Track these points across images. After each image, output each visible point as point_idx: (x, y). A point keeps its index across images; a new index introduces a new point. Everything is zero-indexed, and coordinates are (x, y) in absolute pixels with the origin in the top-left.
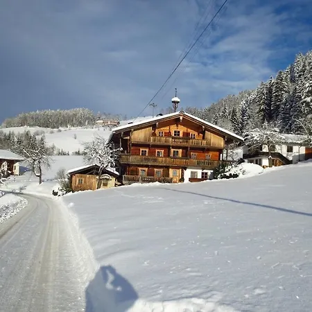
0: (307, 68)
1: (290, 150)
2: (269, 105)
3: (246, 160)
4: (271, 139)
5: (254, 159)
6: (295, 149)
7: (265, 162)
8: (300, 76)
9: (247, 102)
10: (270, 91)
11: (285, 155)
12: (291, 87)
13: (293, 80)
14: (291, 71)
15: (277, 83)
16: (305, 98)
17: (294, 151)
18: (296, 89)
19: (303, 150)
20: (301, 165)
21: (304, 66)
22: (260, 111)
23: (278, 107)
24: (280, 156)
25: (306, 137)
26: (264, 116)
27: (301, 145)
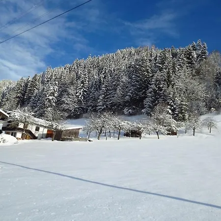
0: (53, 77)
1: (37, 129)
2: (24, 95)
3: (4, 132)
4: (27, 120)
5: (11, 132)
6: (41, 129)
7: (19, 135)
8: (48, 81)
9: (8, 88)
10: (26, 85)
11: (33, 133)
12: (41, 87)
13: (43, 82)
14: (42, 76)
15: (32, 82)
16: (49, 96)
17: (40, 130)
18: (44, 89)
19: (45, 131)
20: (44, 141)
21: (51, 76)
22: (17, 97)
23: (30, 98)
24: (30, 132)
25: (50, 122)
26: (19, 101)
27: (45, 127)
